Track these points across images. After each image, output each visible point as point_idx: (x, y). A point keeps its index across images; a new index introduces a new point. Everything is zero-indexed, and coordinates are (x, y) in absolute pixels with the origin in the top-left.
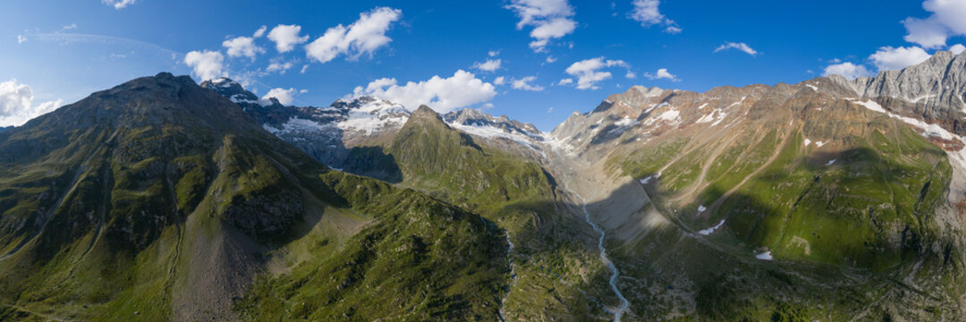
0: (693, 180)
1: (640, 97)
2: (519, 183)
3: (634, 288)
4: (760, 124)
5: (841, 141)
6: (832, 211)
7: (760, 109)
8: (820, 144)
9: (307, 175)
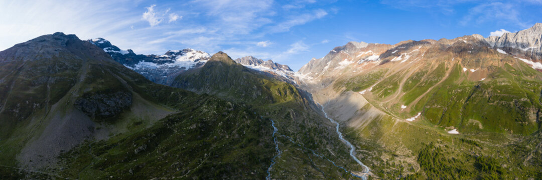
0: (394, 92)
1: (354, 48)
2: (280, 93)
3: (369, 157)
4: (433, 60)
5: (486, 69)
6: (491, 104)
7: (432, 52)
8: (473, 70)
9: (139, 86)
